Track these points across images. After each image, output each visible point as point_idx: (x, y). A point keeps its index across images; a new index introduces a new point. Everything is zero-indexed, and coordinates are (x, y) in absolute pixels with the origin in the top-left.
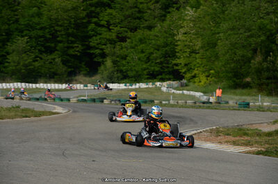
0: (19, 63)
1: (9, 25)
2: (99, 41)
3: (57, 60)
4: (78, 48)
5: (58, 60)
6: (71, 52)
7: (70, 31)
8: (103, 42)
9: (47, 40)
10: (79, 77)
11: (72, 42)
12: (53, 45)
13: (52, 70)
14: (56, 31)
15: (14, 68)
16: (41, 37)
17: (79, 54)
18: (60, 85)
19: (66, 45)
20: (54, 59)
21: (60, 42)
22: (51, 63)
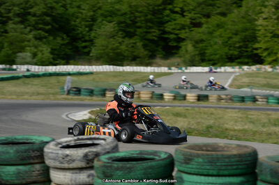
0: (107, 47)
1: (94, 11)
2: (173, 27)
3: (138, 44)
4: (155, 33)
5: (140, 44)
6: (149, 36)
7: (149, 17)
8: (178, 27)
9: (128, 26)
10: (158, 60)
11: (150, 28)
12: (132, 30)
13: (134, 54)
14: (136, 17)
15: (102, 52)
16: (122, 23)
17: (156, 39)
18: (145, 68)
19: (145, 30)
20: (135, 43)
21: (139, 27)
22: (133, 47)
